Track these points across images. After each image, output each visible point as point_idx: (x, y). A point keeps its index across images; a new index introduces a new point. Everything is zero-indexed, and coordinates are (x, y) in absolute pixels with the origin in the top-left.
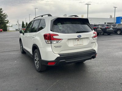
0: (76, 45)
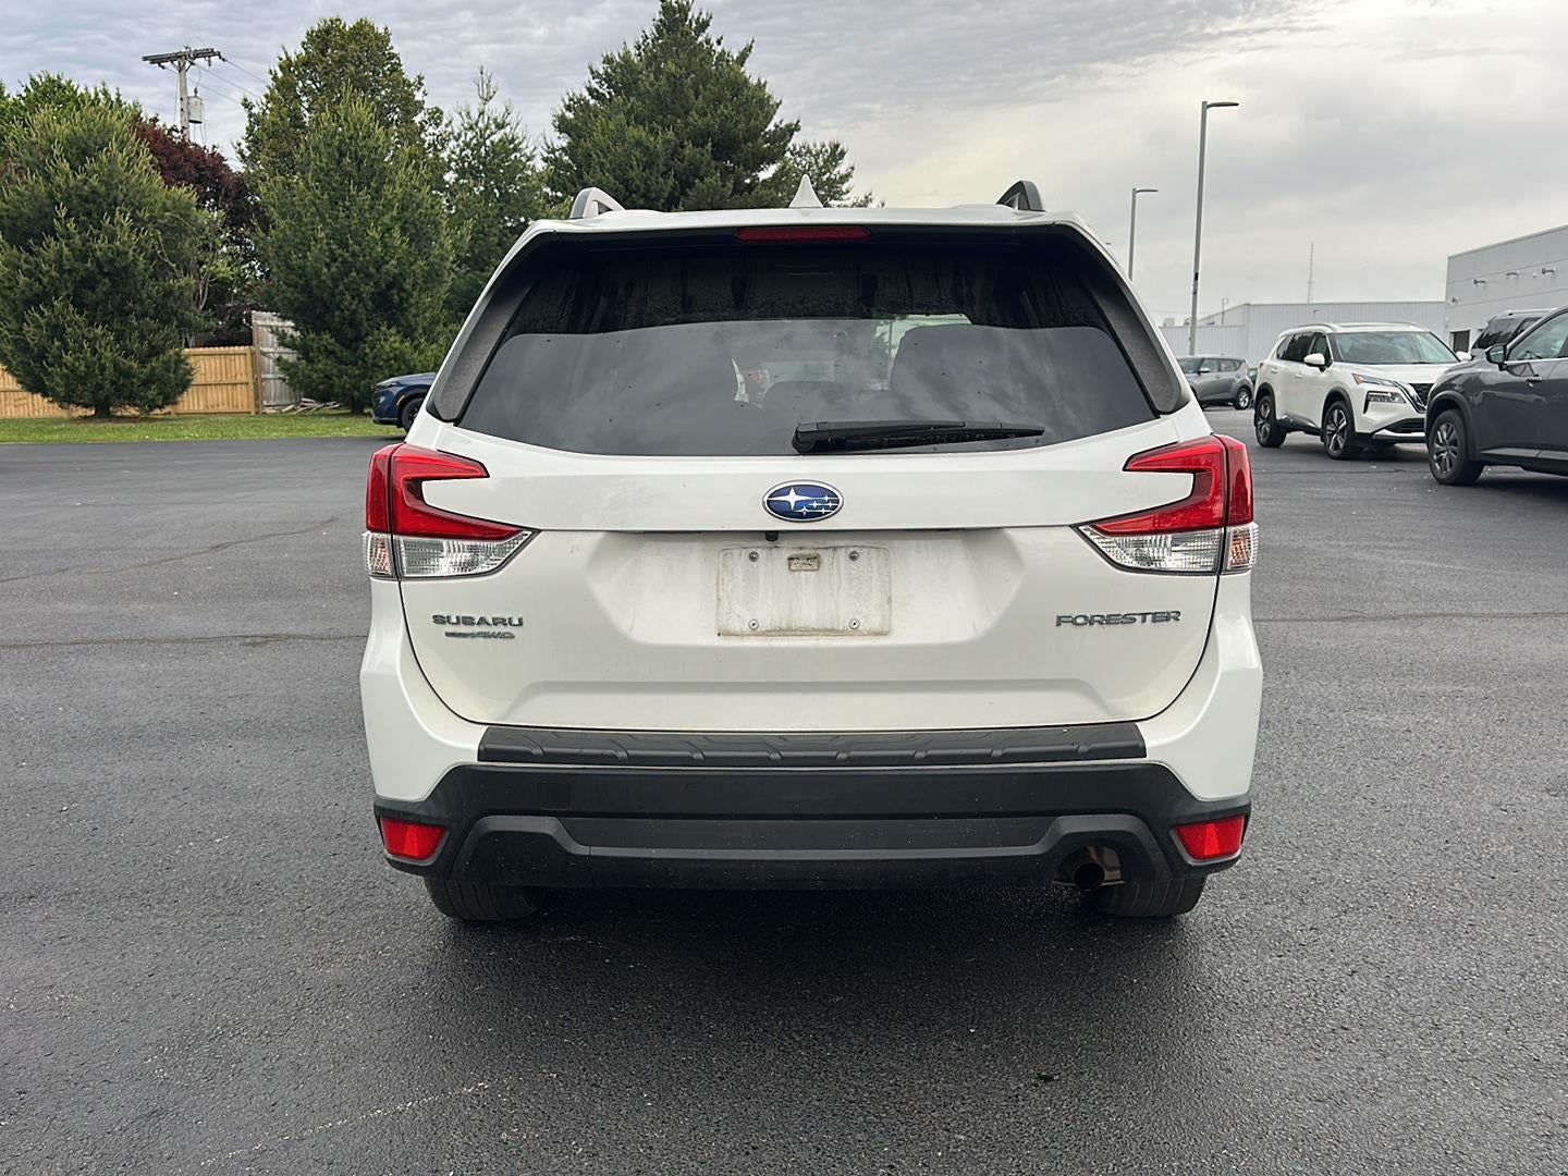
0: (754, 630)
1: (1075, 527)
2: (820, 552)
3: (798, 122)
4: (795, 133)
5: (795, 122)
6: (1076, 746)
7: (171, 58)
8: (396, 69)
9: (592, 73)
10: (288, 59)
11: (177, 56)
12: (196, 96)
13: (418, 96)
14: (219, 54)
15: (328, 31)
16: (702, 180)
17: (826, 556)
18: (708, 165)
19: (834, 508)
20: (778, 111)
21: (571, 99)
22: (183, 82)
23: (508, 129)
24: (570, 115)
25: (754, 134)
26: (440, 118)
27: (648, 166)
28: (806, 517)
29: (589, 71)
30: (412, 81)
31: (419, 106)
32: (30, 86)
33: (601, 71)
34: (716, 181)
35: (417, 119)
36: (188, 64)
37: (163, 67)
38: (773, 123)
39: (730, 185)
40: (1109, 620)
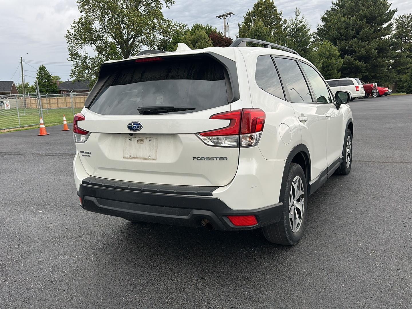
1: (195, 134)
2: (144, 139)
3: (397, 9)
4: (396, 12)
5: (396, 9)
6: (194, 192)
7: (222, 16)
8: (275, 10)
9: (333, 4)
10: (249, 12)
11: (224, 15)
12: (227, 25)
13: (281, 17)
14: (233, 13)
15: (259, 4)
16: (364, 30)
17: (145, 140)
18: (365, 25)
19: (140, 128)
20: (391, 6)
21: (327, 12)
22: (225, 21)
23: (303, 23)
24: (326, 16)
25: (381, 14)
26: (286, 22)
27: (347, 28)
28: (135, 130)
29: (332, 3)
30: (279, 13)
31: (280, 20)
32: (193, 27)
33: (335, 3)
34: (368, 29)
35: (280, 23)
36: (226, 17)
37: (221, 18)
38: (388, 10)
39: (372, 30)
40: (207, 159)
